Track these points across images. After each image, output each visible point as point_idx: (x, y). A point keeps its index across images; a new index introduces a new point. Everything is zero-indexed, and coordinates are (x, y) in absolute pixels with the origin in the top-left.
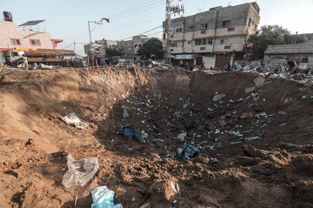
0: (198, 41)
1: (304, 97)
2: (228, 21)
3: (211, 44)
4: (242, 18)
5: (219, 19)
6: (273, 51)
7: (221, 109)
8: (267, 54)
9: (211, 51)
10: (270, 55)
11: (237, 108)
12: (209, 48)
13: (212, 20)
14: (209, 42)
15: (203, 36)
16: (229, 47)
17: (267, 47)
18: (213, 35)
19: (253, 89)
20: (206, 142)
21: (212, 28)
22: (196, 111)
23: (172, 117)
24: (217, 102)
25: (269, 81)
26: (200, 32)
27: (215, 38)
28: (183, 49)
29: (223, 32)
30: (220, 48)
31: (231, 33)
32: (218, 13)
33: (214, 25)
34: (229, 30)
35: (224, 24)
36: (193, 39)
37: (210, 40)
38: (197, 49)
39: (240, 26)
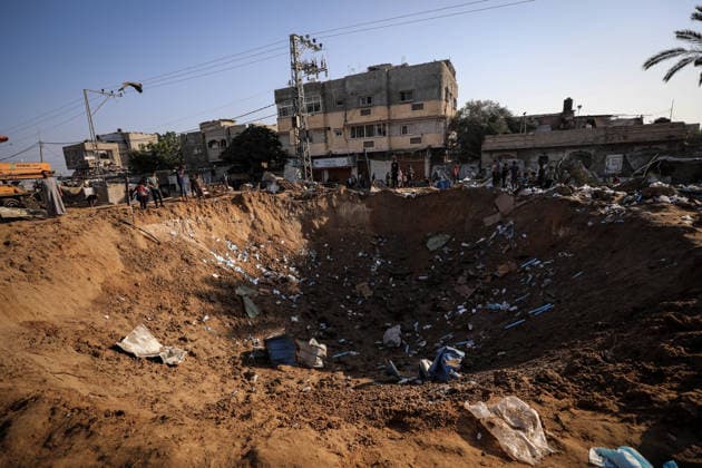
0: (357, 131)
1: (590, 224)
2: (410, 93)
3: (384, 134)
4: (434, 87)
5: (392, 88)
6: (495, 146)
7: (450, 263)
8: (486, 152)
9: (385, 147)
10: (491, 152)
11: (482, 257)
12: (381, 144)
13: (378, 90)
14: (379, 130)
15: (365, 119)
16: (418, 140)
17: (484, 139)
18: (386, 118)
19: (498, 217)
20: (451, 336)
21: (381, 105)
22: (400, 275)
23: (354, 296)
24: (439, 251)
25: (520, 200)
26: (359, 111)
27: (391, 122)
28: (327, 147)
29: (403, 111)
30: (403, 142)
31: (418, 113)
32: (388, 77)
33: (385, 99)
34: (415, 108)
35: (404, 97)
36: (346, 126)
37: (381, 128)
38: (357, 145)
39: (433, 102)
